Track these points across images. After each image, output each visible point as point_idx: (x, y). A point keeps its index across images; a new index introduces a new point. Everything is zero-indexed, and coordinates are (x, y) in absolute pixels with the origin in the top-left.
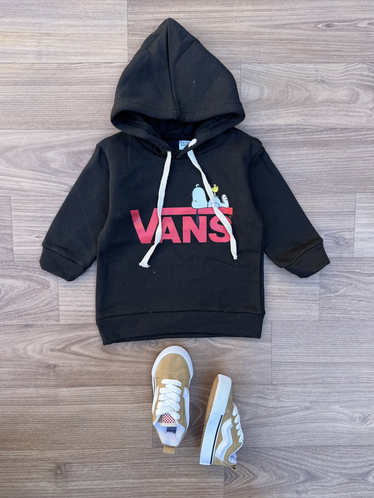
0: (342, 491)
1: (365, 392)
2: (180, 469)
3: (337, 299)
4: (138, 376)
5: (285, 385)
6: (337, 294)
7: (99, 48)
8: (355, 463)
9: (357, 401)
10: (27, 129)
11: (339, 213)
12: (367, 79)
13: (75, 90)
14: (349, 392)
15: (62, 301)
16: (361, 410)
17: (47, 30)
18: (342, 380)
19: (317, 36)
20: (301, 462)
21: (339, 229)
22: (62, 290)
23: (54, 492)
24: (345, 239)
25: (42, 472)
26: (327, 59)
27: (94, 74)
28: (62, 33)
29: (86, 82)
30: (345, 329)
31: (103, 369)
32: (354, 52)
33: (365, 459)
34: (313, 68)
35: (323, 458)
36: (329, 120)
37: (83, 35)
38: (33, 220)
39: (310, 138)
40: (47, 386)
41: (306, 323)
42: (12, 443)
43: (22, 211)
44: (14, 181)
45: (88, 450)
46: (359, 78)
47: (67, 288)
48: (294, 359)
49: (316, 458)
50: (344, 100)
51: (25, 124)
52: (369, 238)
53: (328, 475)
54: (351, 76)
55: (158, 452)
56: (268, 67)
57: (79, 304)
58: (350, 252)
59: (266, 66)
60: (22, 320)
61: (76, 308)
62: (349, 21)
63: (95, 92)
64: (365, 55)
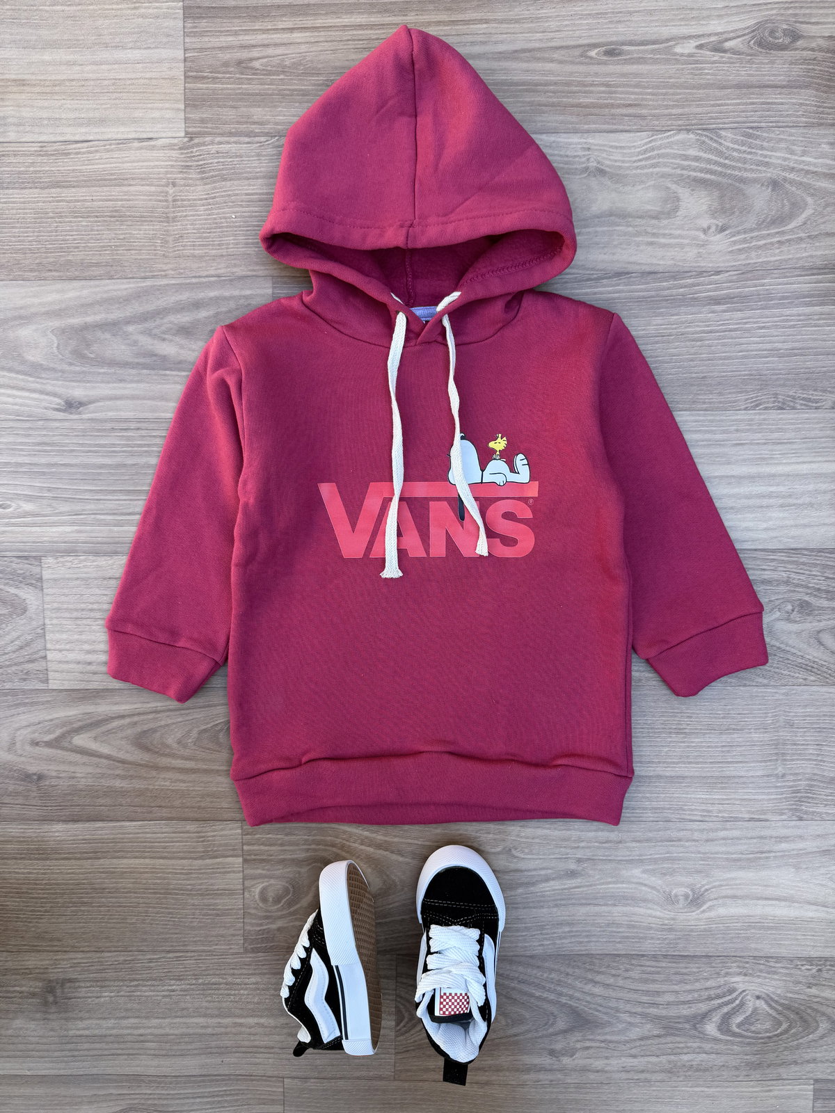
0: (648, 1053)
1: (697, 841)
4: (212, 802)
7: (126, 108)
8: (677, 992)
9: (679, 860)
12: (697, 164)
13: (75, 196)
14: (661, 841)
15: (52, 641)
16: (689, 880)
17: (17, 74)
18: (645, 815)
19: (587, 75)
20: (559, 988)
22: (51, 618)
23: (40, 1041)
25: (15, 997)
26: (608, 123)
27: (116, 163)
28: (49, 78)
29: (98, 180)
30: (652, 704)
31: (139, 785)
32: (667, 107)
33: (697, 986)
34: (579, 143)
35: (608, 982)
36: (614, 254)
37: (92, 83)
40: (23, 820)
45: (109, 954)
46: (678, 164)
47: (62, 615)
49: (592, 981)
50: (646, 212)
53: (618, 1018)
54: (661, 160)
55: (256, 961)
57: (86, 647)
61: (82, 657)
62: (654, 42)
63: (117, 200)
64: (692, 114)
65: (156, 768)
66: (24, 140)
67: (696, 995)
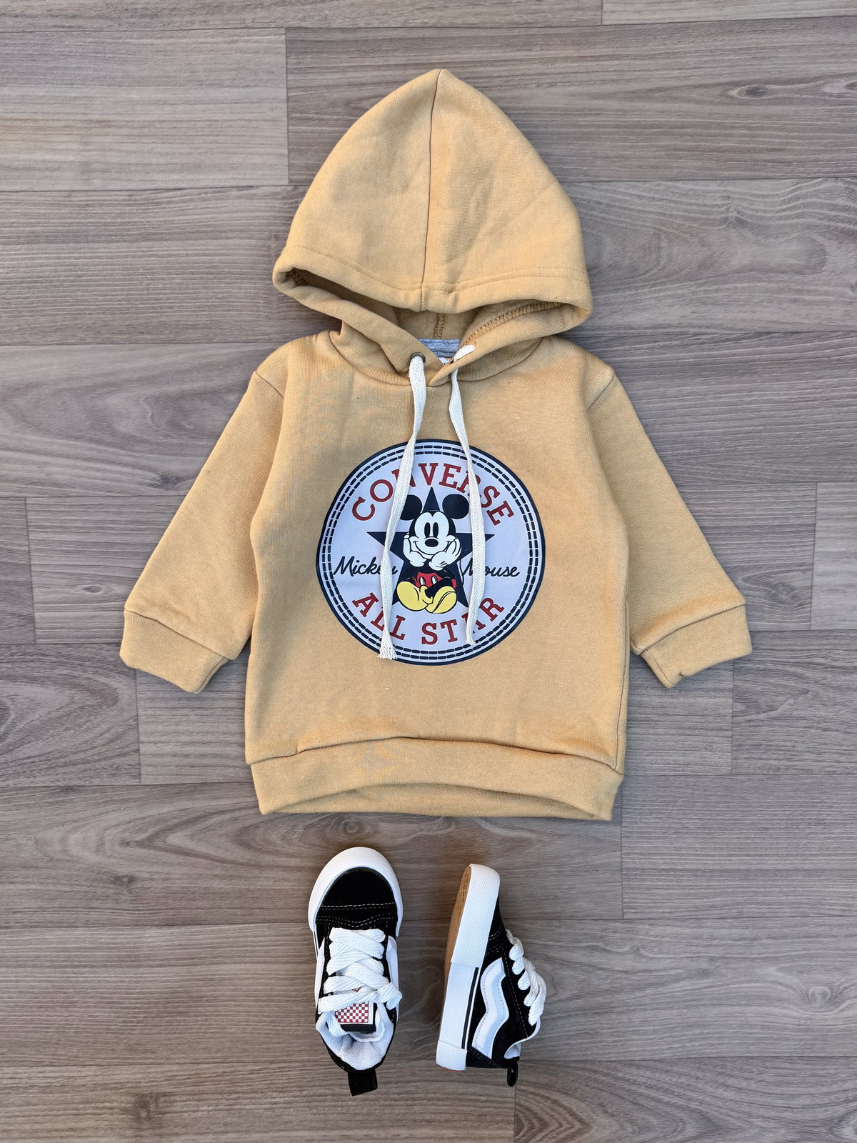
1: (837, 937)
2: (416, 1108)
3: (773, 726)
5: (652, 921)
6: (773, 713)
7: (223, 153)
8: (813, 1095)
9: (817, 957)
10: (61, 344)
11: (778, 530)
12: (845, 215)
13: (168, 251)
14: (799, 937)
15: (145, 733)
16: (827, 978)
17: (102, 114)
18: (782, 910)
19: (728, 116)
20: (688, 1093)
21: (778, 566)
22: (145, 709)
24: (793, 589)
25: (105, 1113)
26: (750, 170)
27: (212, 213)
28: (137, 119)
29: (193, 233)
30: (791, 794)
31: (240, 885)
32: (814, 152)
33: (835, 1088)
34: (718, 192)
35: (740, 1086)
36: (754, 312)
37: (185, 124)
38: (79, 552)
39: (710, 356)
40: (113, 925)
41: (700, 780)
42: (38, 1051)
43: (53, 530)
44: (33, 463)
45: (207, 1066)
46: (825, 214)
47: (157, 704)
48: (673, 863)
49: (723, 1085)
50: (790, 267)
51: (56, 331)
52: (845, 586)
53: (750, 1123)
54: (806, 210)
56: (614, 192)
57: (184, 738)
58: (804, 617)
59: (609, 188)
60: (56, 777)
61: (178, 749)
62: (801, 81)
63: (214, 255)
64: (840, 160)
65: (258, 866)
66: (110, 188)
67: (833, 1098)
